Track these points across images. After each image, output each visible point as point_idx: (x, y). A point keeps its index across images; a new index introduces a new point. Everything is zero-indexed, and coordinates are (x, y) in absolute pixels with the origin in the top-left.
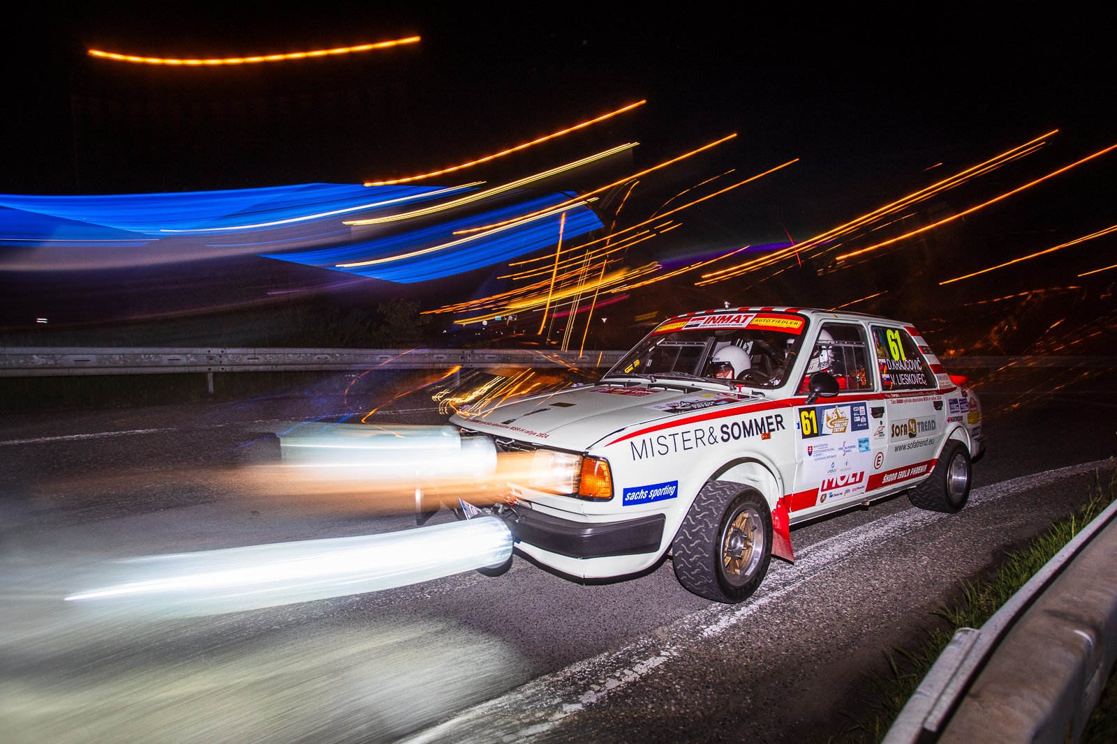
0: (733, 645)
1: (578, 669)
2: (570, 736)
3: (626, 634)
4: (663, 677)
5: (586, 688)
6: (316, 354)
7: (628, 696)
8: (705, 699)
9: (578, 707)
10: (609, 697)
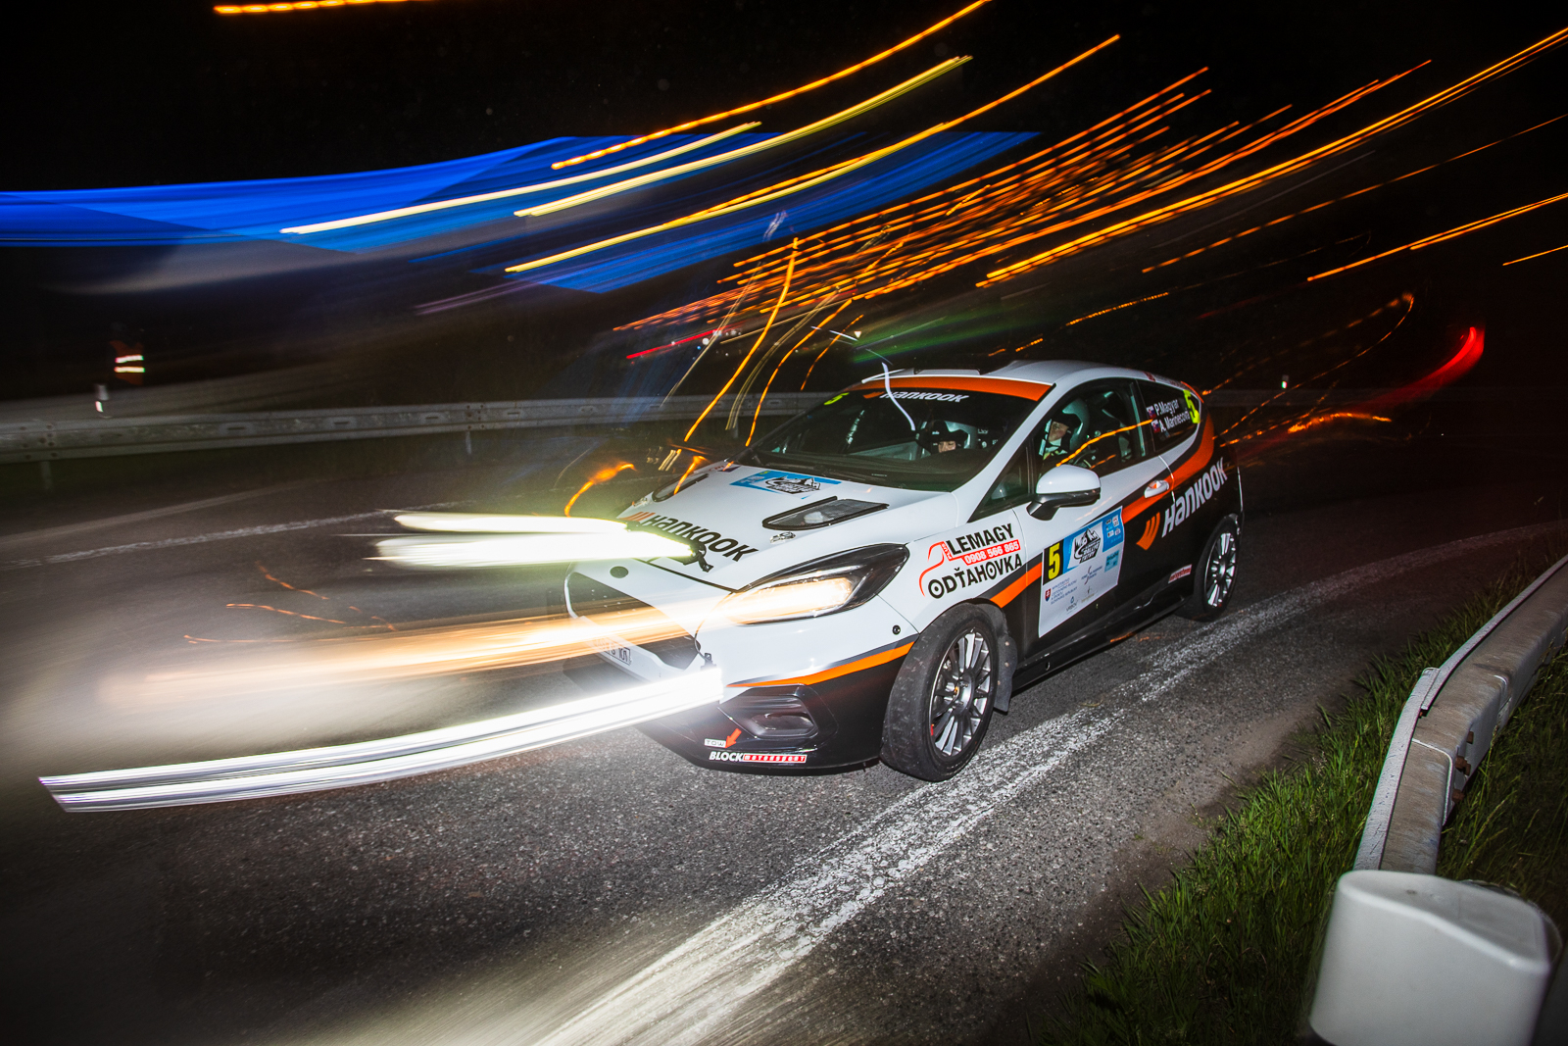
0: (1172, 708)
1: (1050, 726)
2: (1072, 772)
3: (1076, 700)
4: (1123, 732)
5: (1065, 739)
6: (580, 406)
7: (1102, 746)
8: (1165, 749)
9: (1066, 753)
10: (1088, 746)
